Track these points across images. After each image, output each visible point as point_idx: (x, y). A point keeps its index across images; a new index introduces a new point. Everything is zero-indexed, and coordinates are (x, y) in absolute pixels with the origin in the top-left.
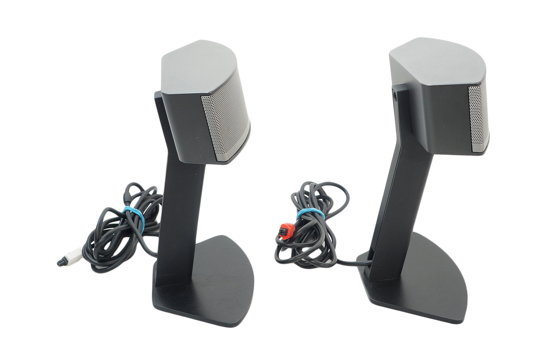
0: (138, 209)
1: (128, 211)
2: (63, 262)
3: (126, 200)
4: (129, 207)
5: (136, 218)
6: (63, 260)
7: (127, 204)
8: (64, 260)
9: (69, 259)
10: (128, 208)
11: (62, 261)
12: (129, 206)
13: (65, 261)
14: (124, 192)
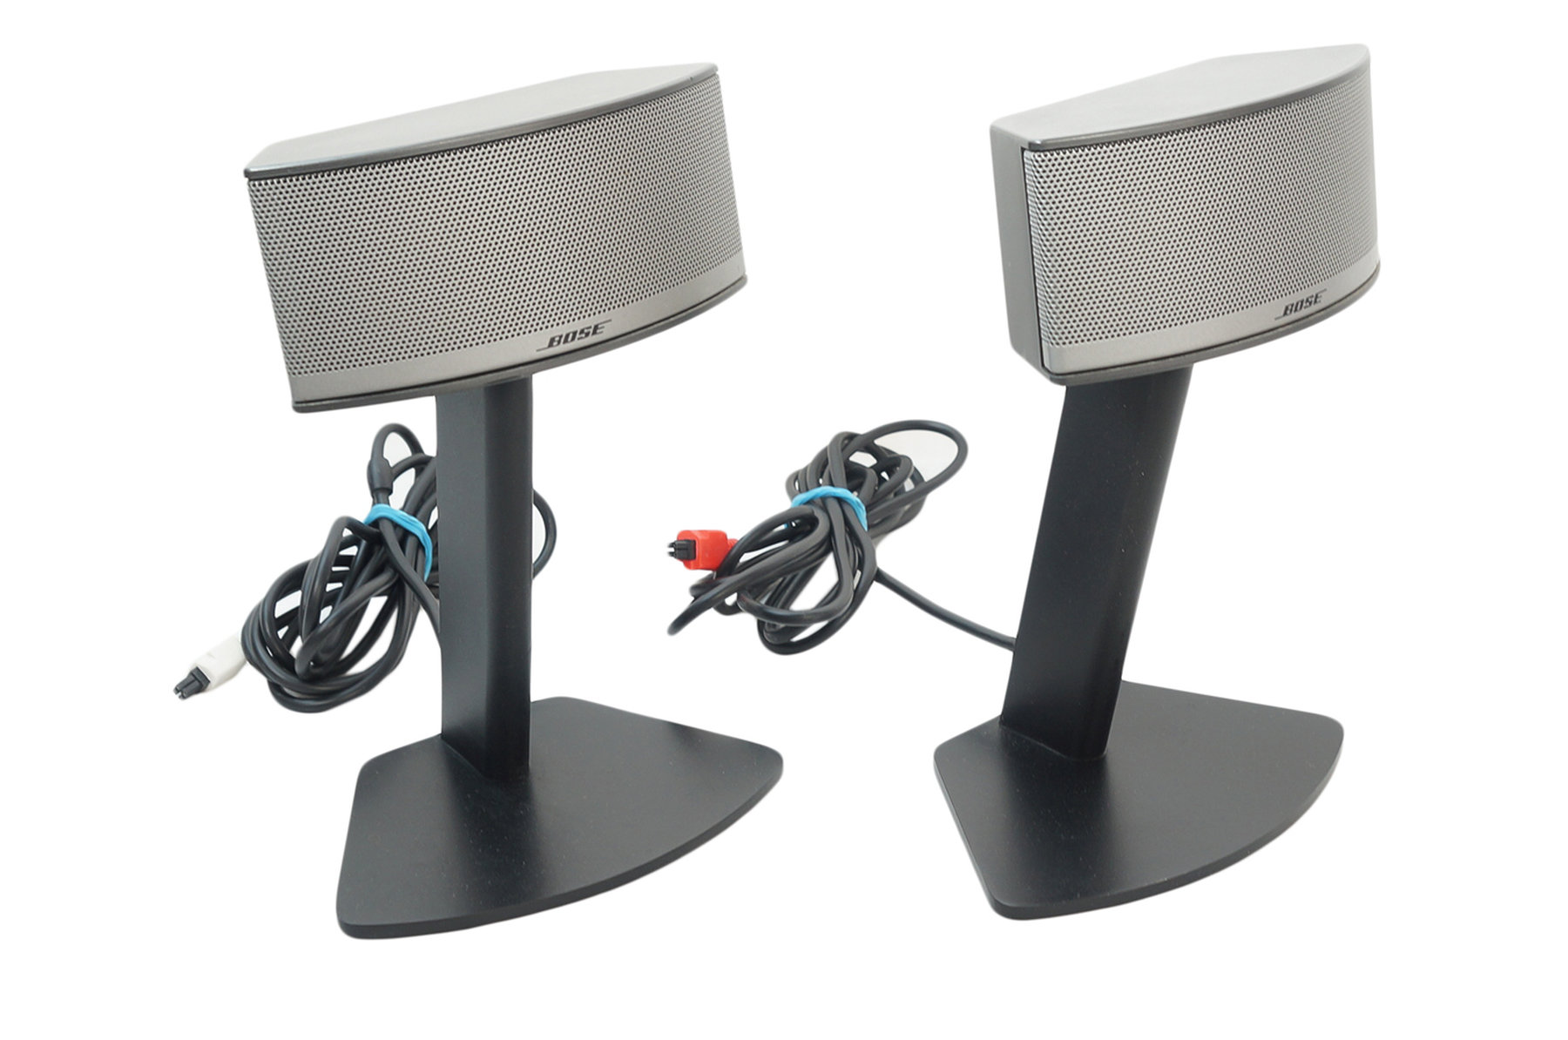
0: (415, 515)
1: (386, 521)
2: (195, 684)
3: (377, 485)
4: (387, 506)
5: (410, 542)
6: (193, 678)
7: (381, 496)
8: (196, 679)
9: (212, 671)
10: (383, 511)
11: (193, 681)
12: (389, 504)
13: (199, 681)
14: (368, 458)
